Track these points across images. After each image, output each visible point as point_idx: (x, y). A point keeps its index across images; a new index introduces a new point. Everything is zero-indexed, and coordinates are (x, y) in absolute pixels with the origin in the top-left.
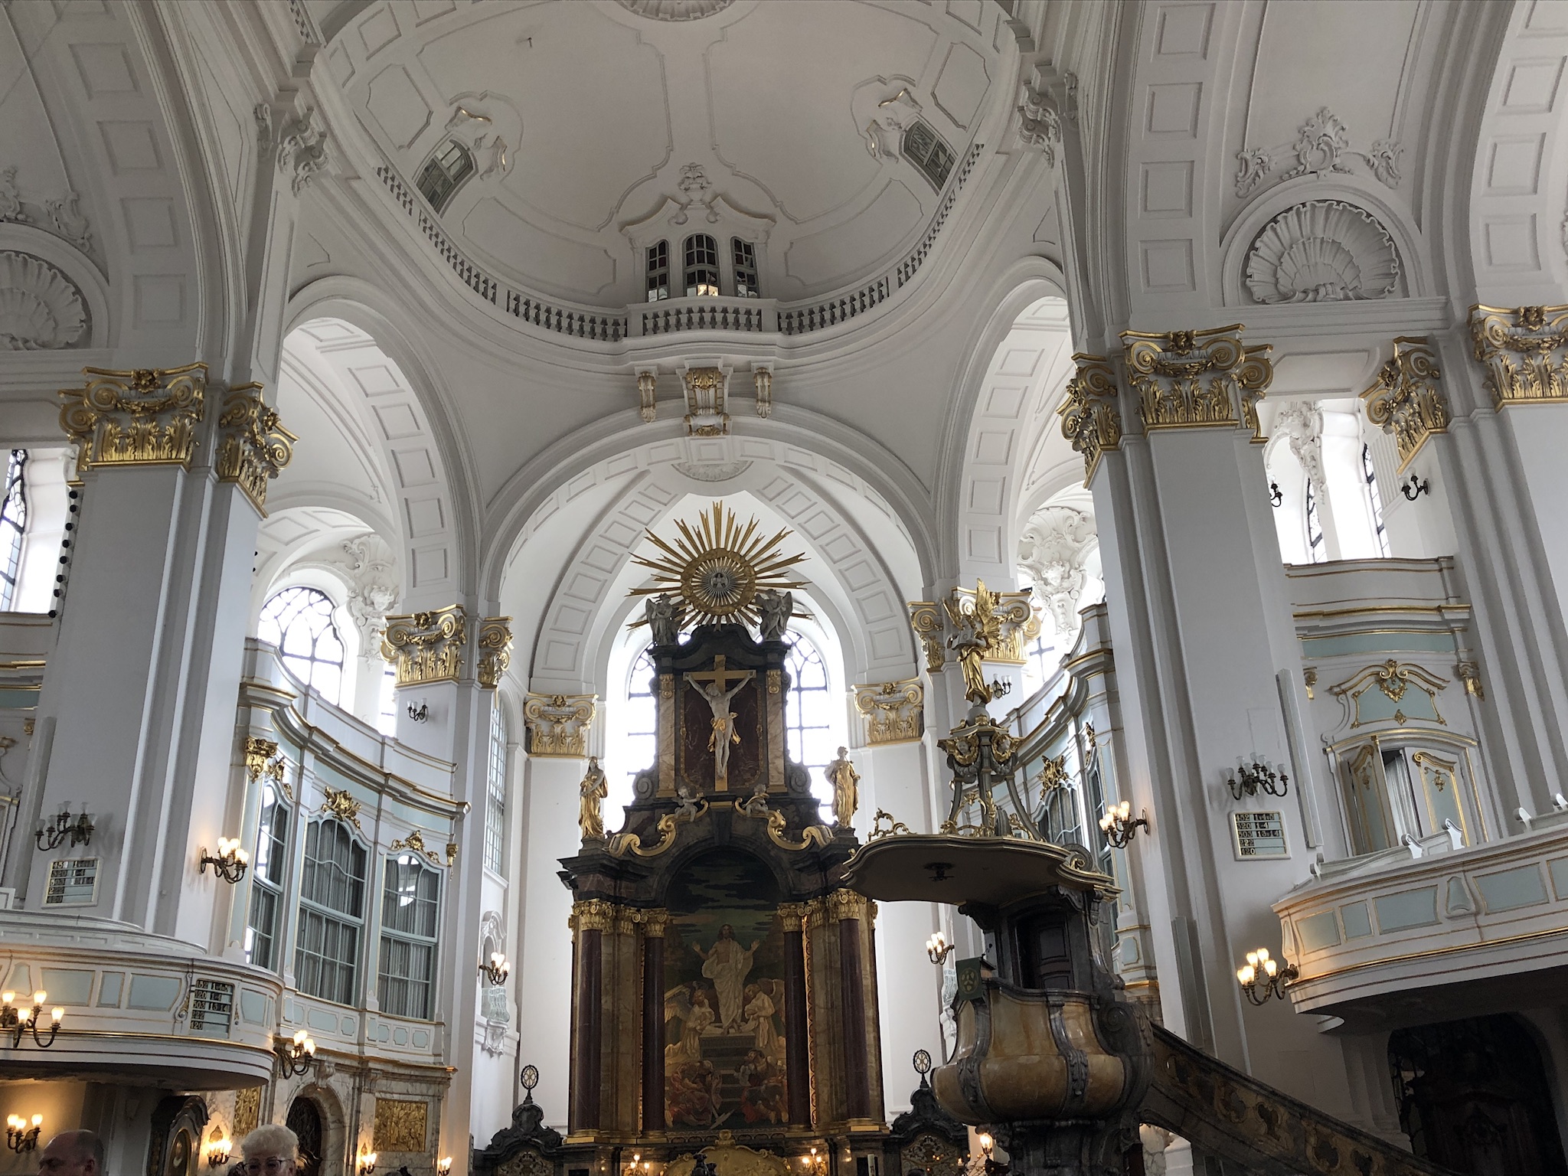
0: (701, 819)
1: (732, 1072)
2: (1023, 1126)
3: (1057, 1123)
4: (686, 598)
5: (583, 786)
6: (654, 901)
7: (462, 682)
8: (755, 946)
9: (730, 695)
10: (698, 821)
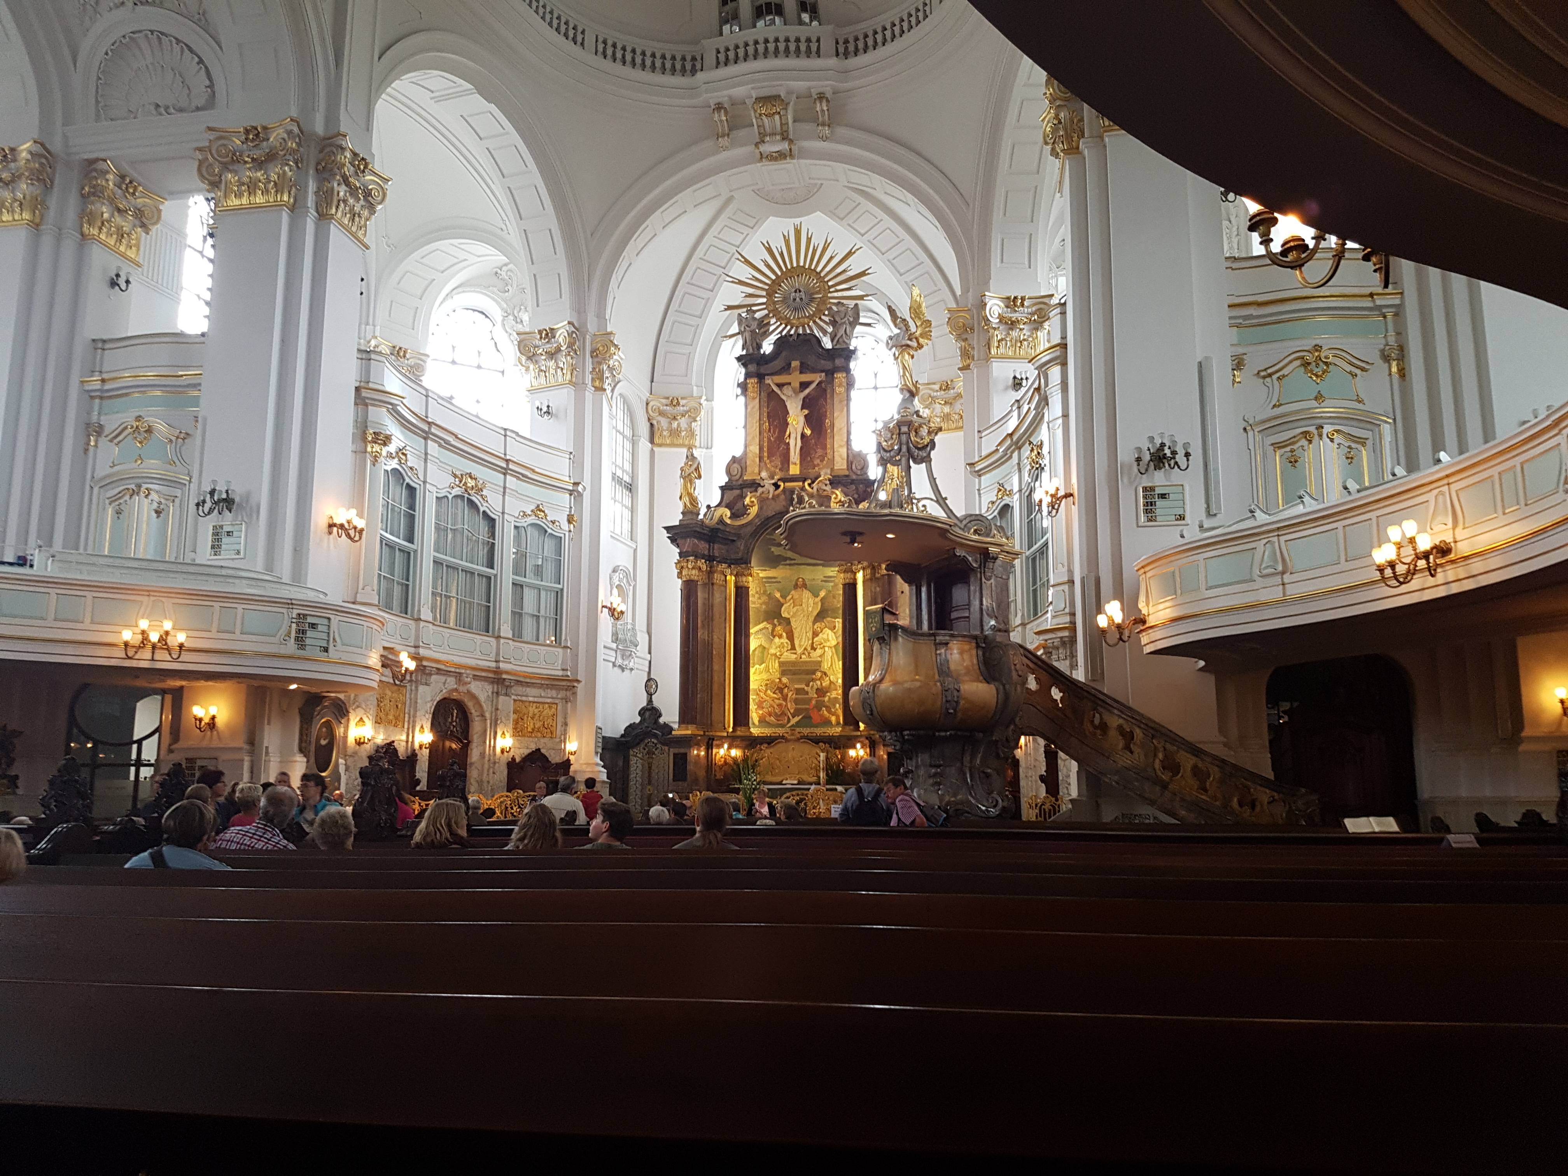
0: (778, 496)
1: (803, 686)
2: (911, 735)
3: (937, 734)
4: (770, 312)
5: (682, 469)
6: (741, 559)
7: (576, 384)
8: (822, 594)
9: (802, 395)
10: (775, 498)
